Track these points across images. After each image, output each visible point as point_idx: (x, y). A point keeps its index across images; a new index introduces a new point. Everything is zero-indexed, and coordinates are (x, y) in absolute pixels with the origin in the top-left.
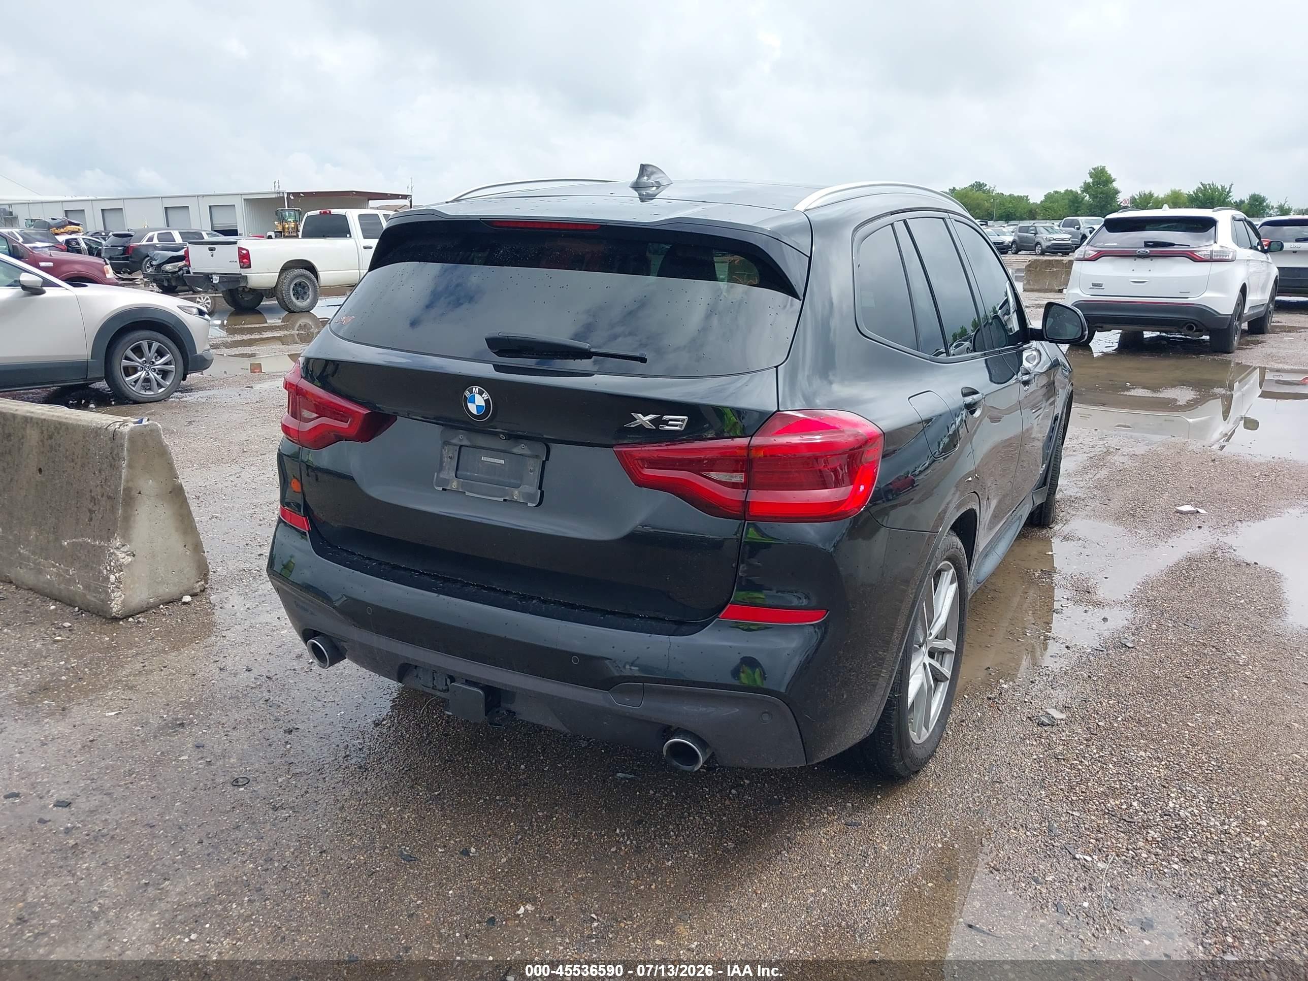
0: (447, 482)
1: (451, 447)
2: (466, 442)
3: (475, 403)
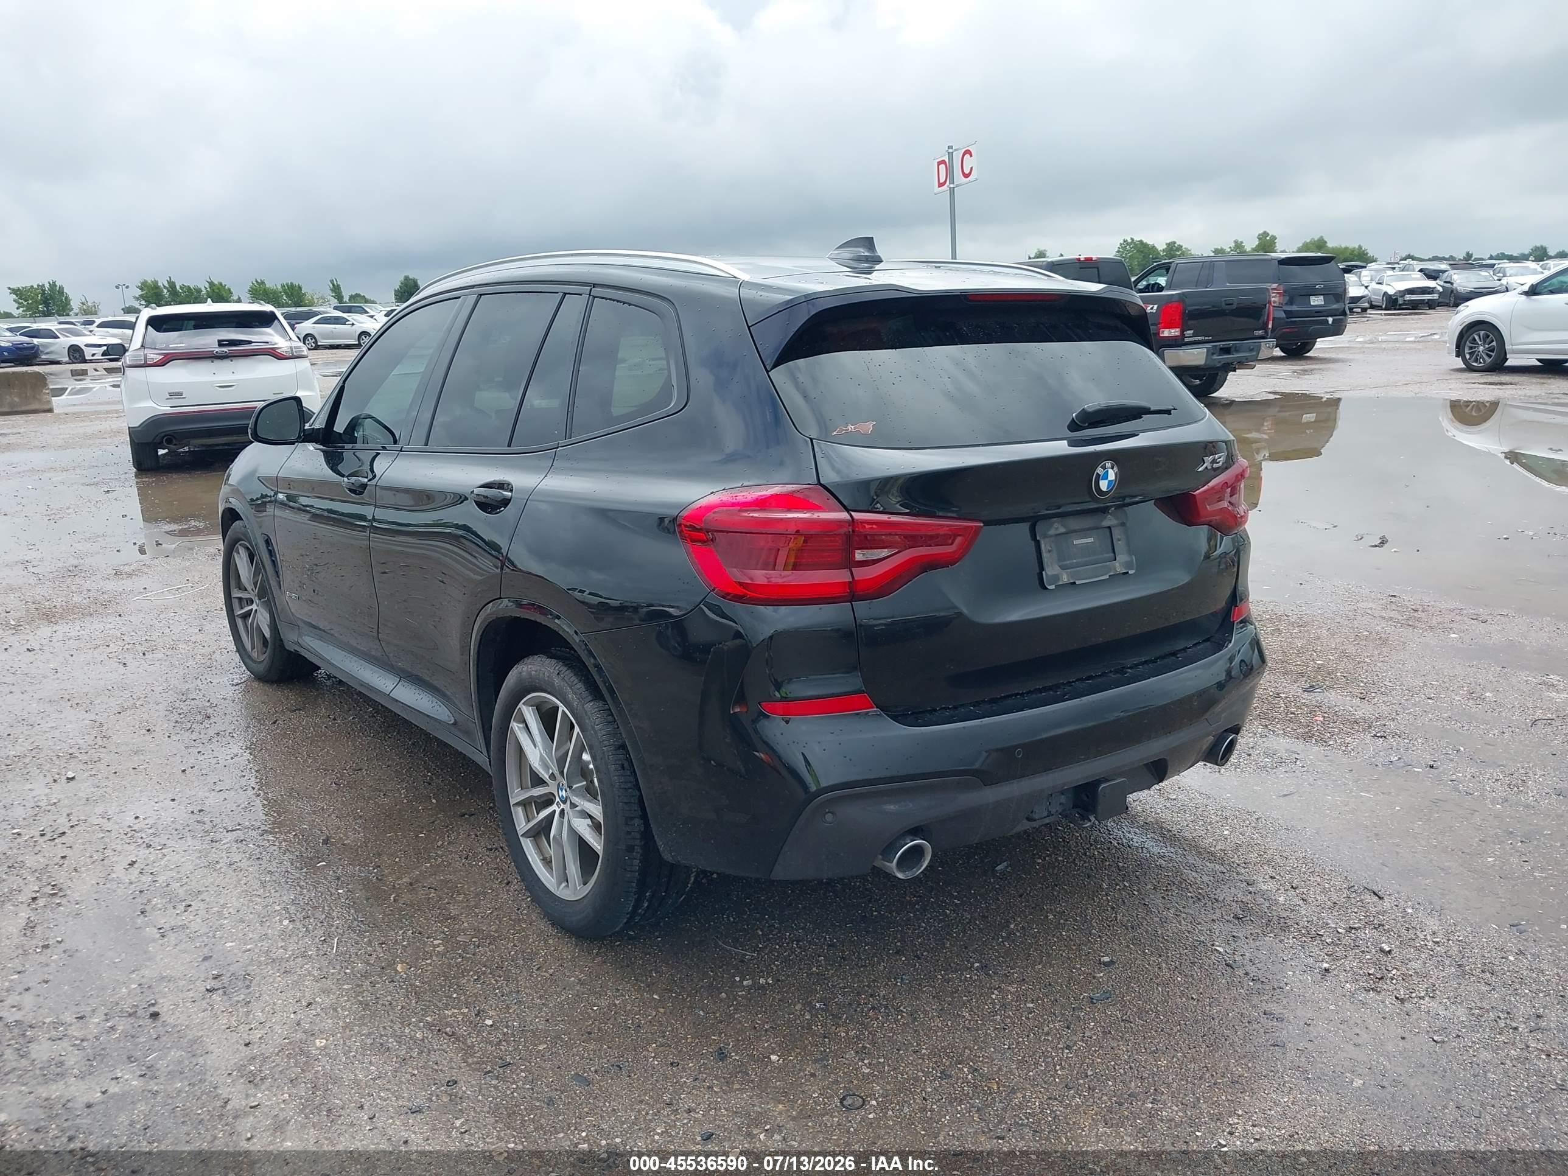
0: (1057, 577)
1: (1048, 540)
2: (1062, 530)
3: (1107, 479)
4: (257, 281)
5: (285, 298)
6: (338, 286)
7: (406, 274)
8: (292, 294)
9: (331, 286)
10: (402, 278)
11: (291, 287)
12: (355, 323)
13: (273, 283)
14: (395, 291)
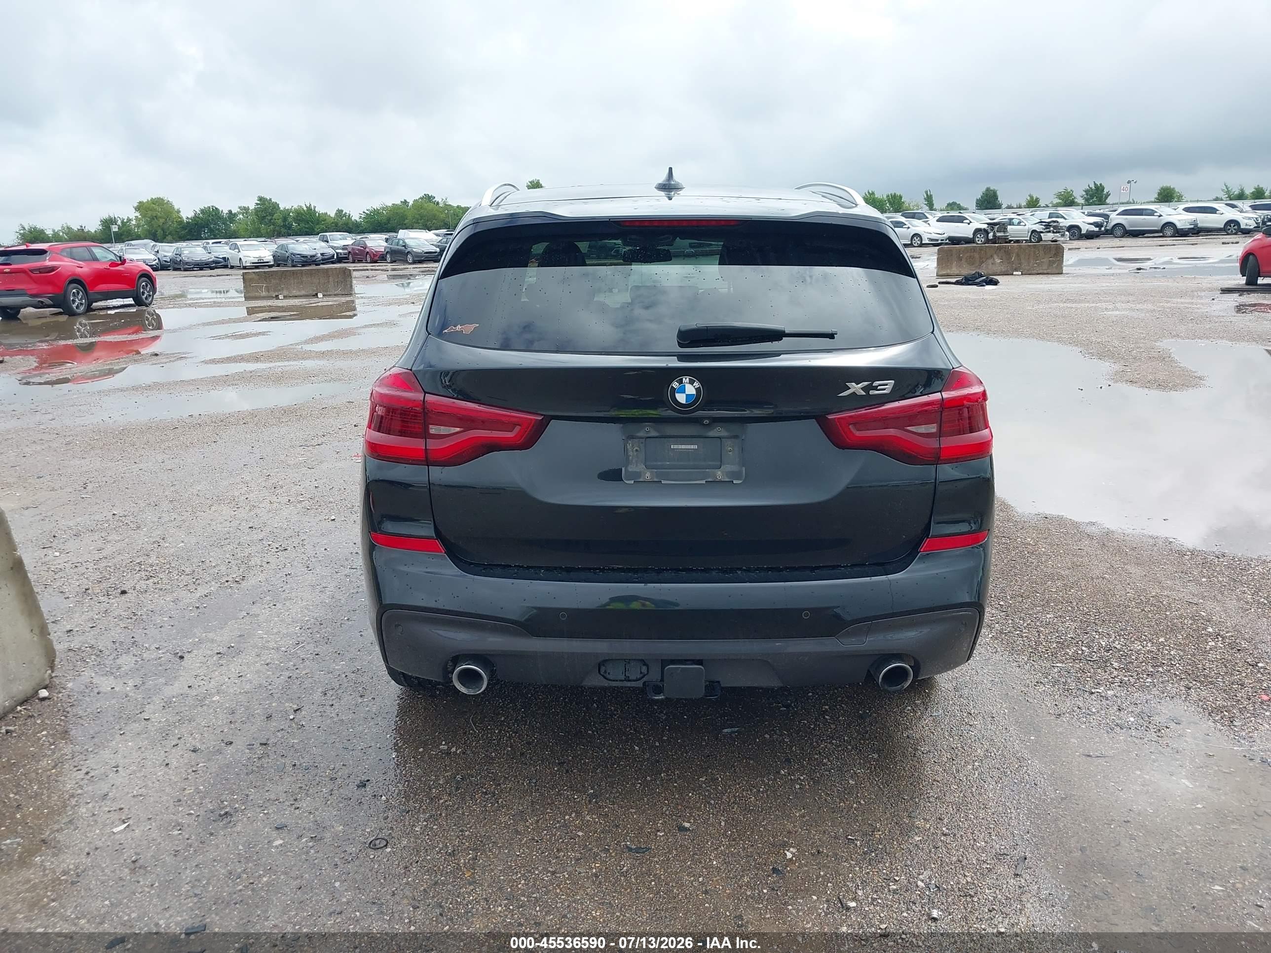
0: (639, 474)
1: (636, 440)
2: (654, 433)
3: (684, 392)
4: (869, 192)
5: (888, 205)
6: (931, 196)
7: (988, 186)
8: (894, 202)
9: (926, 196)
10: (984, 190)
11: (894, 196)
12: (910, 226)
13: (881, 194)
14: (977, 200)
